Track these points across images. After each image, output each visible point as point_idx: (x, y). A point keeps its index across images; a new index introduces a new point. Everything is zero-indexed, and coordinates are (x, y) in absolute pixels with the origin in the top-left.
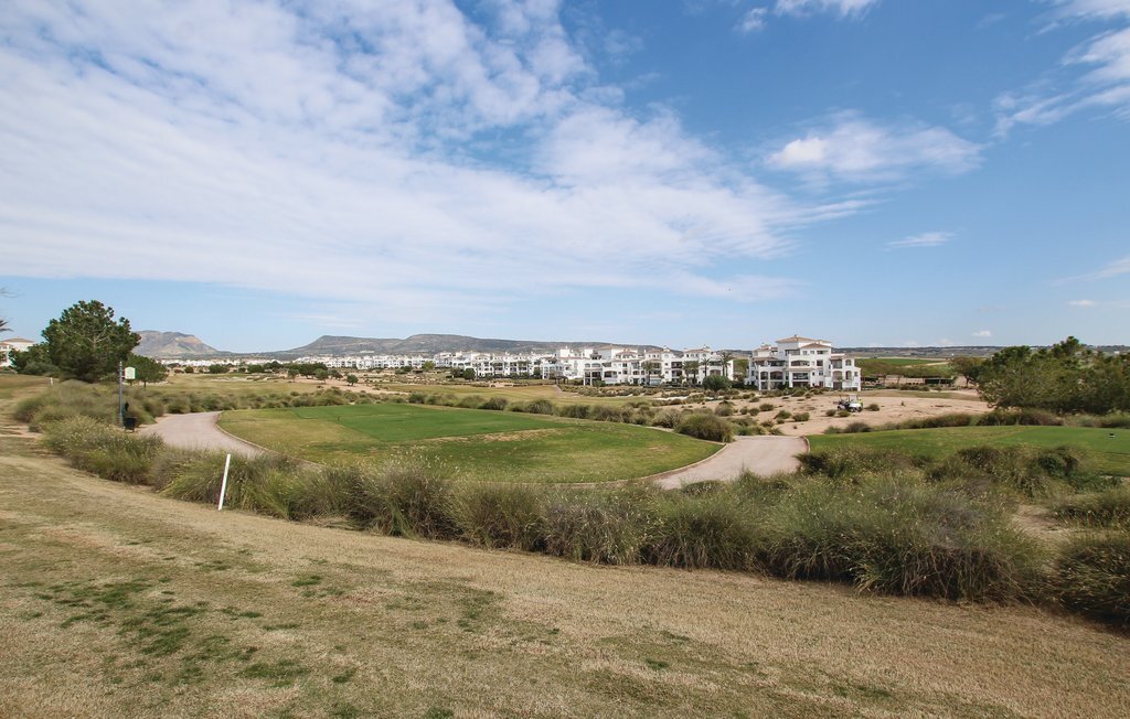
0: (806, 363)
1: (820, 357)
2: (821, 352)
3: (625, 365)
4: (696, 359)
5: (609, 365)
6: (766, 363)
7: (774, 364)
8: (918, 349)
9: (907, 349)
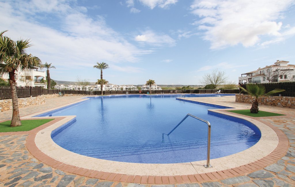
0: (153, 88)
1: (155, 87)
2: (155, 86)
3: (115, 88)
4: (130, 87)
5: (112, 88)
6: (145, 88)
7: (147, 88)
8: (168, 85)
9: (166, 85)
